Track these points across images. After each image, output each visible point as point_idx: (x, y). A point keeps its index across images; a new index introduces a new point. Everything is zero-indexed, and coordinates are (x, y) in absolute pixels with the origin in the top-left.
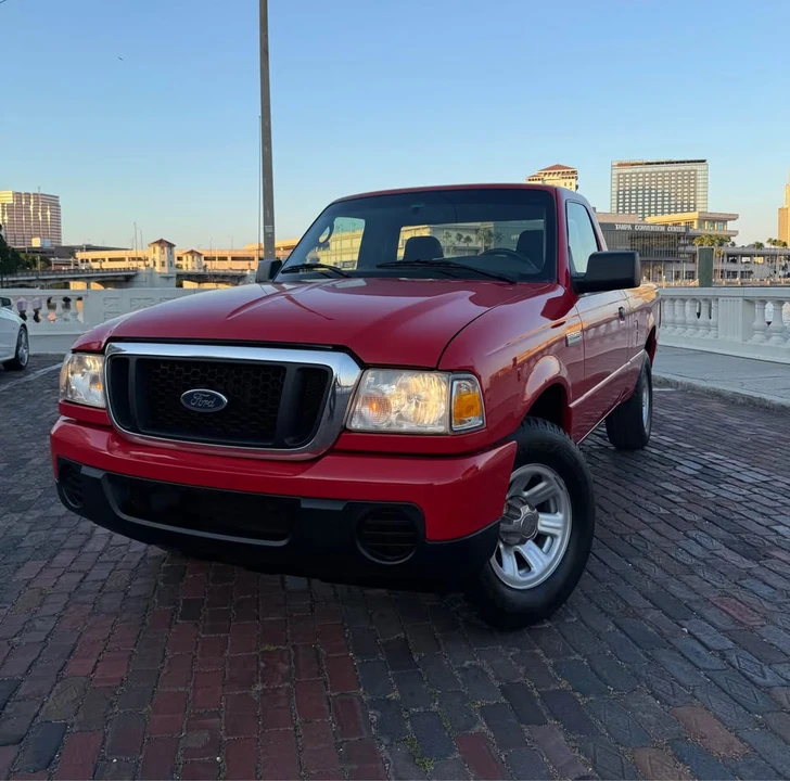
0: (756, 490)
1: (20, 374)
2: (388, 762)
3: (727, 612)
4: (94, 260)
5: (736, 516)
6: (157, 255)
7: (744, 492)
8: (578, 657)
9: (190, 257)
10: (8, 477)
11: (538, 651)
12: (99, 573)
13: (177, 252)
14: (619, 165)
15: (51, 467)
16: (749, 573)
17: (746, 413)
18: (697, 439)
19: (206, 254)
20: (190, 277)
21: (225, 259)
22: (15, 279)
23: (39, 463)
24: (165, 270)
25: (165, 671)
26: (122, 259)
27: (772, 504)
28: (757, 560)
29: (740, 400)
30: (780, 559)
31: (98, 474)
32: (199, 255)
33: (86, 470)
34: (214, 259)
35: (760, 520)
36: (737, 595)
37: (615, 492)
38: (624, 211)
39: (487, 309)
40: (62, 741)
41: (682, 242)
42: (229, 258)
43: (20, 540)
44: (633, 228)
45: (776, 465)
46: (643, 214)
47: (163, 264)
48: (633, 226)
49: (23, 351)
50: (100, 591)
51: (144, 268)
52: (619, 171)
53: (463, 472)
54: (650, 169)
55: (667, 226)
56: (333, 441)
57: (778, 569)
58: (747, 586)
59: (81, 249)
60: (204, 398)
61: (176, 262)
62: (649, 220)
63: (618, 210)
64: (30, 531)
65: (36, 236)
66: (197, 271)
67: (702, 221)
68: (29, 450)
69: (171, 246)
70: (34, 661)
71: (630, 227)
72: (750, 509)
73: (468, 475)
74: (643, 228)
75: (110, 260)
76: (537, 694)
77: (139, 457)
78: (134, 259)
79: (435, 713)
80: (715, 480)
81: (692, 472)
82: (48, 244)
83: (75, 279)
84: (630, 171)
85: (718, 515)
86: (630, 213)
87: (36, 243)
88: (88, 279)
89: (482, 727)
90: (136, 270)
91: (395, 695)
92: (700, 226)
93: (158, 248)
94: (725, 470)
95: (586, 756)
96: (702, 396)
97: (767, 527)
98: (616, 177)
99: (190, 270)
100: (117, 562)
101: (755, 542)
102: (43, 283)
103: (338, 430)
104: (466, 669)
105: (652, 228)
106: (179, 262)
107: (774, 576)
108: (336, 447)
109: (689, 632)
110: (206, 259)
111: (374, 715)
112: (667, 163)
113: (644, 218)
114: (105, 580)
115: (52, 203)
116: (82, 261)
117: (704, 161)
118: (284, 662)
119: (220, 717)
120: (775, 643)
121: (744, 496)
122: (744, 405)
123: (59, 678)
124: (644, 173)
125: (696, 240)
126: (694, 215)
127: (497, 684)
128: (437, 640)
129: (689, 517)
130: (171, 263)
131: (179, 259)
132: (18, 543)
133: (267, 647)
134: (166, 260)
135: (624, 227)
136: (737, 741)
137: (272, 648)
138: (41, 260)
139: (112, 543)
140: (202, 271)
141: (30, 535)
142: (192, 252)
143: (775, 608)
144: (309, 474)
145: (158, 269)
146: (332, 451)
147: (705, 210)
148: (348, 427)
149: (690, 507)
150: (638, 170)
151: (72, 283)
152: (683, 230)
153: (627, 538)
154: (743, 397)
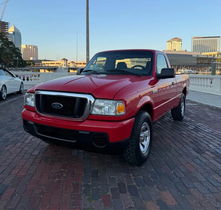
0: (208, 134)
1: (21, 95)
2: (83, 200)
3: (186, 168)
4: (46, 64)
5: (199, 141)
6: (63, 63)
7: (205, 135)
8: (141, 177)
9: (72, 63)
10: (11, 123)
11: (131, 175)
12: (26, 149)
13: (68, 62)
14: (194, 38)
15: (22, 120)
16: (197, 158)
17: (215, 112)
18: (197, 119)
19: (76, 62)
20: (72, 69)
21: (81, 64)
22: (25, 68)
23: (19, 119)
24: (65, 67)
25: (35, 174)
26: (54, 64)
27: (211, 138)
28: (200, 154)
29: (214, 108)
30: (207, 154)
31: (32, 123)
32: (74, 63)
33: (29, 122)
34: (78, 64)
35: (206, 143)
36: (191, 163)
37: (168, 133)
38: (195, 51)
39: (132, 83)
40: (6, 189)
41: (212, 60)
42: (82, 64)
43: (9, 139)
44: (198, 56)
45: (217, 127)
46: (201, 52)
47: (64, 65)
48: (198, 55)
49: (22, 89)
50: (25, 153)
51: (59, 66)
52: (194, 40)
53: (119, 125)
54: (203, 39)
55: (208, 56)
56: (88, 116)
57: (205, 156)
58: (194, 161)
59: (43, 61)
60: (57, 105)
61: (68, 65)
62: (202, 54)
63: (194, 51)
64: (12, 137)
65: (31, 57)
66: (73, 67)
67: (218, 54)
68: (17, 116)
69: (67, 60)
70: (5, 170)
71: (197, 56)
72: (204, 139)
73: (121, 126)
74: (201, 56)
75: (51, 64)
76: (127, 186)
77: (42, 119)
78: (57, 64)
79: (99, 189)
80: (197, 131)
81: (192, 128)
82: (34, 59)
83: (41, 69)
84: (197, 40)
85: (194, 141)
86: (197, 52)
87: (31, 59)
88: (45, 69)
89: (110, 193)
90: (57, 67)
91: (90, 184)
92: (218, 56)
93: (63, 61)
94: (201, 128)
95: (133, 202)
96: (204, 107)
97: (207, 145)
98: (193, 41)
99: (72, 67)
100: (31, 146)
101: (201, 148)
102: (33, 70)
103: (89, 114)
104: (111, 178)
105: (203, 56)
106: (69, 65)
107: (203, 158)
108: (89, 118)
109: (173, 172)
110: (76, 64)
111: (83, 188)
112: (208, 37)
113: (201, 53)
114: (27, 150)
115: (36, 48)
116: (43, 64)
117: (220, 37)
118: (65, 173)
119: (45, 186)
120: (196, 177)
121: (204, 136)
122: (215, 109)
123: (9, 174)
124: (201, 40)
125: (216, 60)
126: (216, 53)
127: (117, 182)
128: (106, 170)
129: (186, 141)
130: (67, 65)
131: (69, 64)
132: (9, 140)
133: (62, 170)
134: (65, 64)
135: (195, 56)
136: (175, 201)
137: (63, 170)
138: (32, 63)
139: (31, 141)
140: (75, 67)
141: (12, 138)
142: (72, 62)
143: (200, 167)
144: (82, 125)
145: (63, 66)
146: (87, 119)
147: (219, 51)
148: (91, 113)
149: (187, 138)
150: (199, 39)
151: (41, 70)
152: (213, 57)
153: (166, 146)
154: (215, 107)
